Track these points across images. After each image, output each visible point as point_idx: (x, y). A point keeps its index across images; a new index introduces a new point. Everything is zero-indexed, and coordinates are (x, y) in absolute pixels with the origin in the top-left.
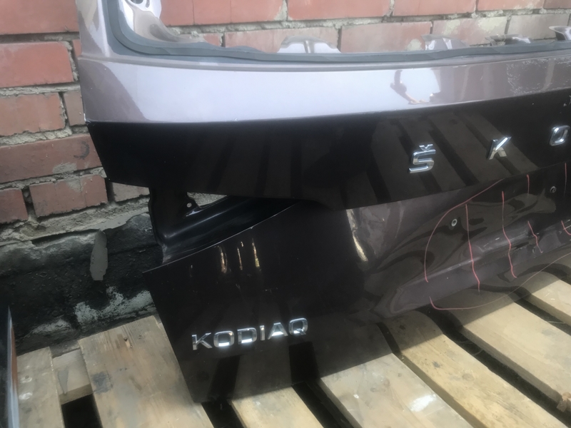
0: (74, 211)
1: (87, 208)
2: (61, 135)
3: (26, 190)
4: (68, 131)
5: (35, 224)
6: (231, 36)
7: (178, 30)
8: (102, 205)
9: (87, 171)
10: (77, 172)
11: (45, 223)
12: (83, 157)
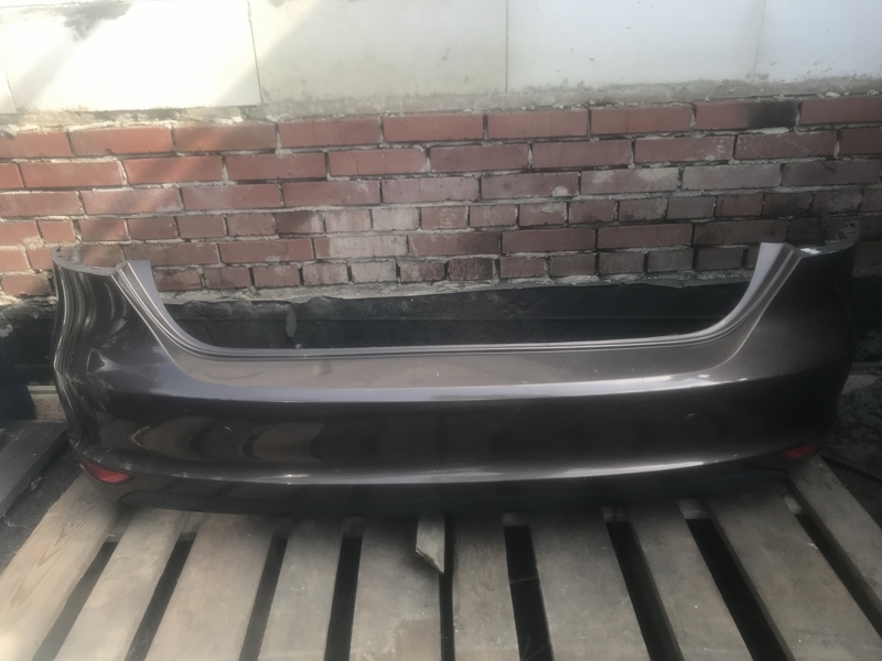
0: (278, 287)
1: (286, 287)
2: (271, 238)
3: (251, 269)
4: (277, 237)
5: (254, 291)
6: (386, 183)
7: (348, 179)
8: (296, 286)
9: (287, 263)
10: (281, 263)
11: (260, 292)
12: (285, 253)
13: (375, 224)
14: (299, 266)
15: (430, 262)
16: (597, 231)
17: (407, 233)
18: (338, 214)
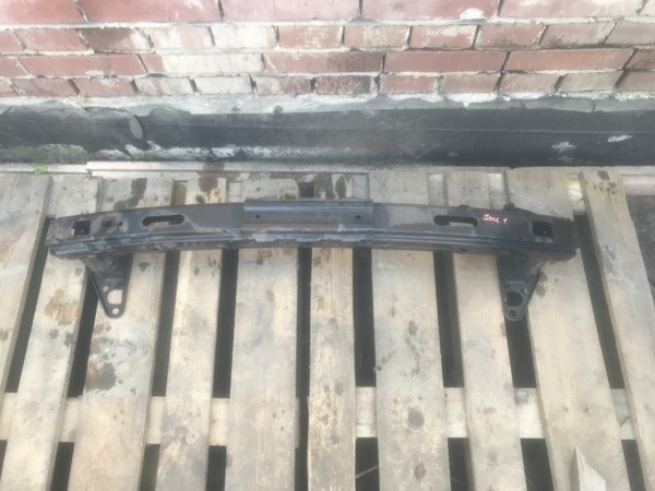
13: (217, 41)
14: (130, 78)
15: (292, 78)
16: (509, 53)
17: (262, 51)
18: (166, 31)
